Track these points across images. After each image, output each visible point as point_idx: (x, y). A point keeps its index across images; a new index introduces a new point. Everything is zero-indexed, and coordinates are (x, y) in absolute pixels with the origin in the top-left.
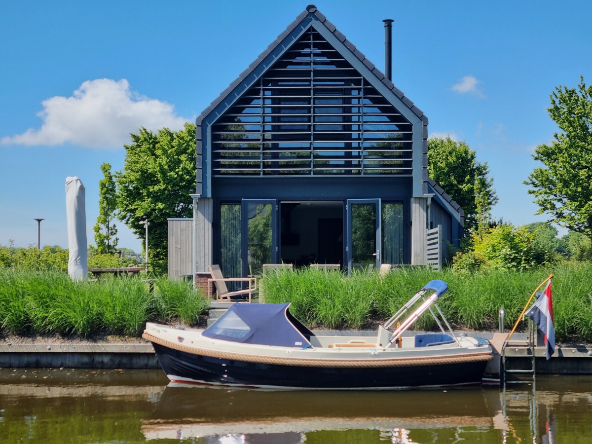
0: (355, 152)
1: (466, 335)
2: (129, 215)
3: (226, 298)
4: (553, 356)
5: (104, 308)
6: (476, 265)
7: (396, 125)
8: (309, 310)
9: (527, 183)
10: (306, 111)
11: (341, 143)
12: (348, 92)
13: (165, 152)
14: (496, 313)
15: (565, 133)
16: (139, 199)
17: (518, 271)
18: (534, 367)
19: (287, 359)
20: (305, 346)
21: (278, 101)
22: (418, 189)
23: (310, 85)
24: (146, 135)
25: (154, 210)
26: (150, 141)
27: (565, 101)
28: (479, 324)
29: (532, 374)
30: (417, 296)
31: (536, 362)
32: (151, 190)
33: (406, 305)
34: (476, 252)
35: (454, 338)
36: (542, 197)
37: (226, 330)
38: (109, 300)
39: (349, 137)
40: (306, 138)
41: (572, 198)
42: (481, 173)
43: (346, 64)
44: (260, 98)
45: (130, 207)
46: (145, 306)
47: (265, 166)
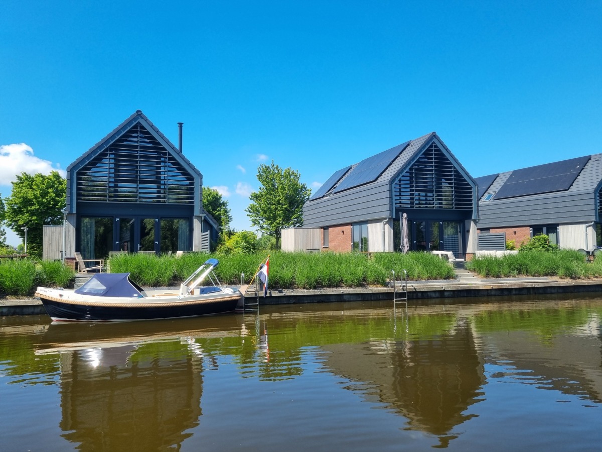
0: (162, 191)
1: (227, 287)
2: (13, 223)
3: (84, 271)
4: (267, 295)
5: (5, 279)
6: (228, 251)
7: (186, 178)
8: (138, 277)
9: (246, 211)
10: (135, 167)
11: (155, 186)
12: (159, 158)
13: (38, 186)
14: (240, 276)
15: (264, 187)
16: (21, 214)
17: (249, 254)
18: (258, 302)
19: (129, 304)
20: (140, 296)
21: (119, 161)
22: (197, 212)
23: (137, 153)
24: (26, 177)
25: (31, 221)
26: (30, 180)
27: (264, 172)
28: (231, 281)
29: (257, 305)
30: (201, 268)
31: (259, 299)
32: (29, 209)
33: (195, 272)
34: (227, 244)
35: (222, 289)
36: (254, 218)
37: (90, 290)
38: (8, 274)
39: (159, 183)
40: (135, 182)
41: (268, 219)
42: (224, 205)
43: (159, 143)
44: (107, 158)
45: (15, 219)
46: (32, 277)
47: (110, 197)
